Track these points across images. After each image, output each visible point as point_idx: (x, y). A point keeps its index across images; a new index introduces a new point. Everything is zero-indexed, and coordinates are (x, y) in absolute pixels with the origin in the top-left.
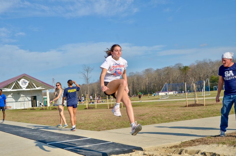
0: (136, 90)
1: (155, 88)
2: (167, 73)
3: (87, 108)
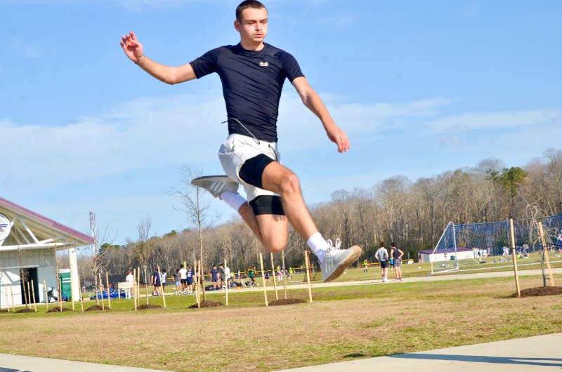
1: (416, 239)
2: (454, 192)
3: (199, 306)
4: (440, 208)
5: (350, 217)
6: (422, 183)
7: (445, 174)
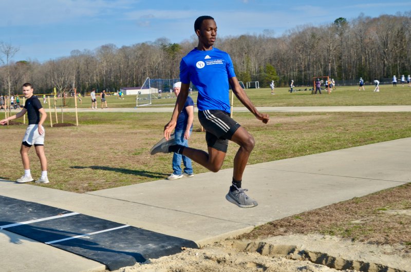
0: (82, 83)
1: (117, 80)
2: (141, 55)
3: (8, 124)
4: (132, 63)
5: (81, 66)
6: (124, 49)
7: (137, 45)
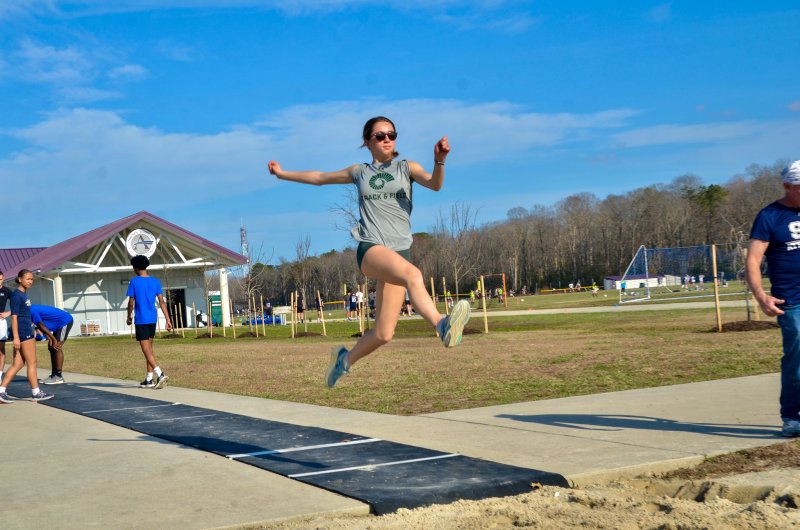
0: (532, 270)
1: (601, 263)
2: (645, 212)
4: (629, 229)
5: (528, 238)
6: (612, 199)
7: (636, 192)
